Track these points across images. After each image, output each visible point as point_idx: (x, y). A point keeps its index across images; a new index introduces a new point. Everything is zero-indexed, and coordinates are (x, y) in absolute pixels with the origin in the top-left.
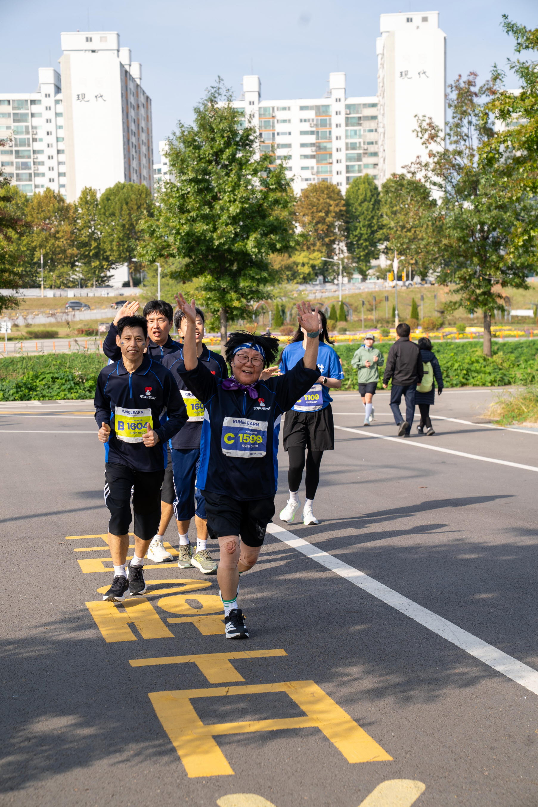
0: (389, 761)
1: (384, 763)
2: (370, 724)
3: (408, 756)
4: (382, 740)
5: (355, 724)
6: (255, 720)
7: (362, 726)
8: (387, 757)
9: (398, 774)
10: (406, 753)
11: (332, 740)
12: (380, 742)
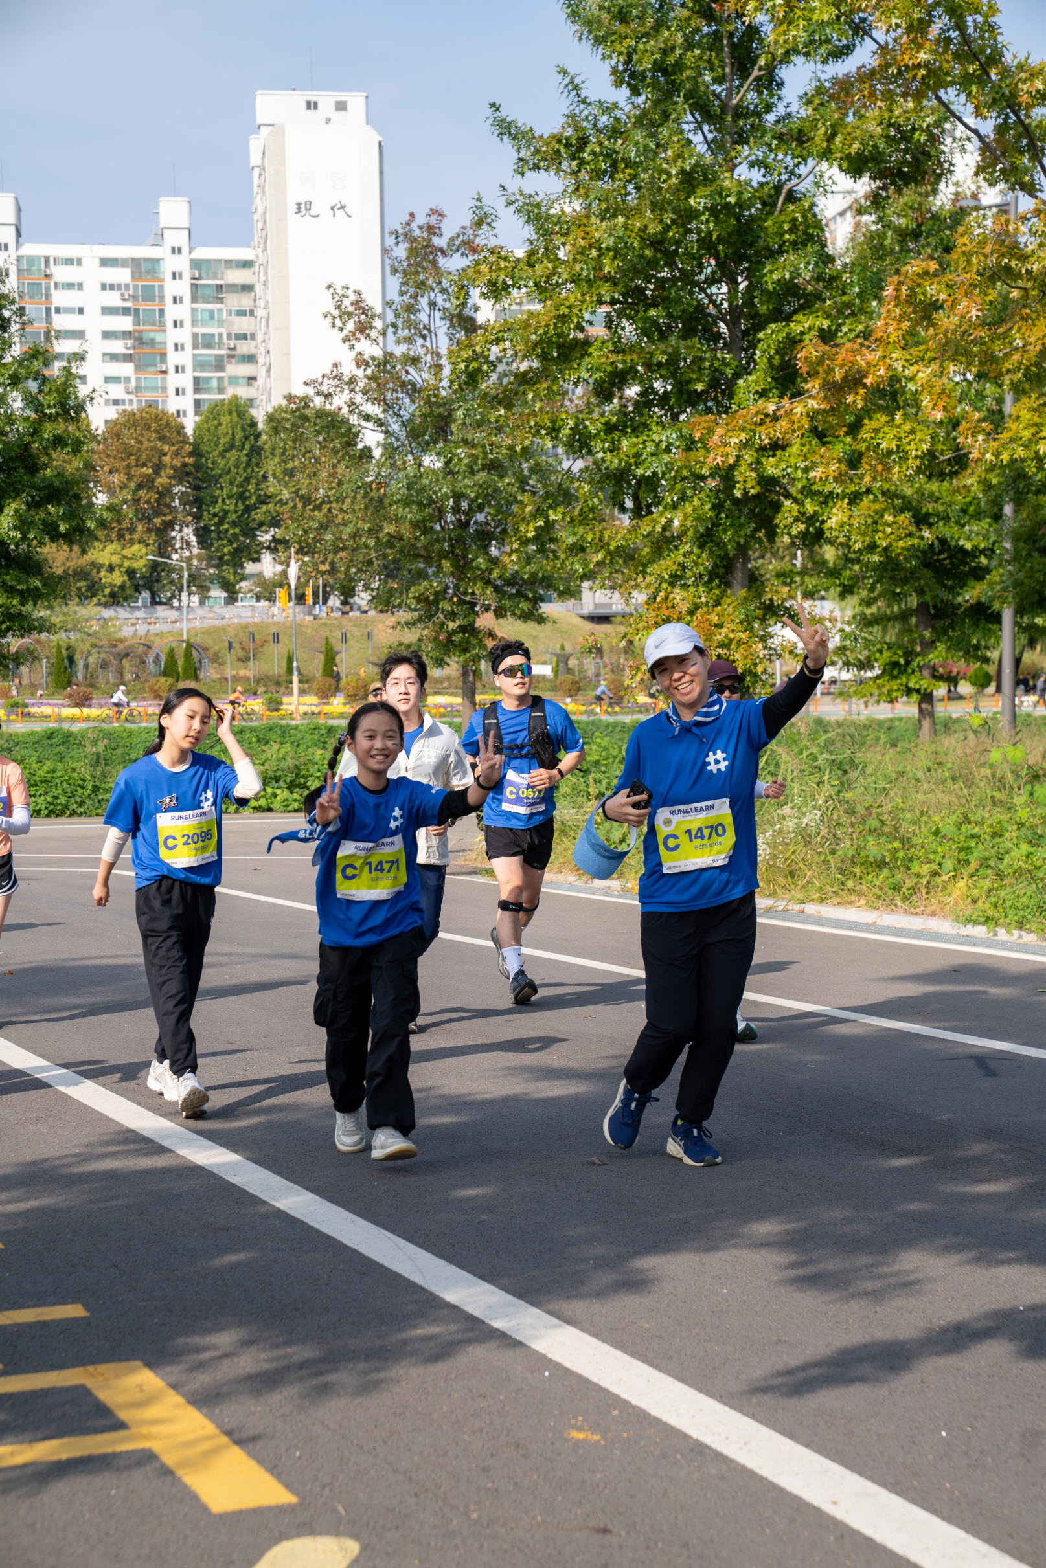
0: (289, 1505)
1: (282, 1510)
2: (254, 1439)
3: (327, 1492)
4: (276, 1466)
5: (224, 1439)
6: (22, 1442)
7: (239, 1442)
8: (287, 1498)
9: (308, 1528)
10: (323, 1487)
11: (180, 1473)
12: (274, 1469)
